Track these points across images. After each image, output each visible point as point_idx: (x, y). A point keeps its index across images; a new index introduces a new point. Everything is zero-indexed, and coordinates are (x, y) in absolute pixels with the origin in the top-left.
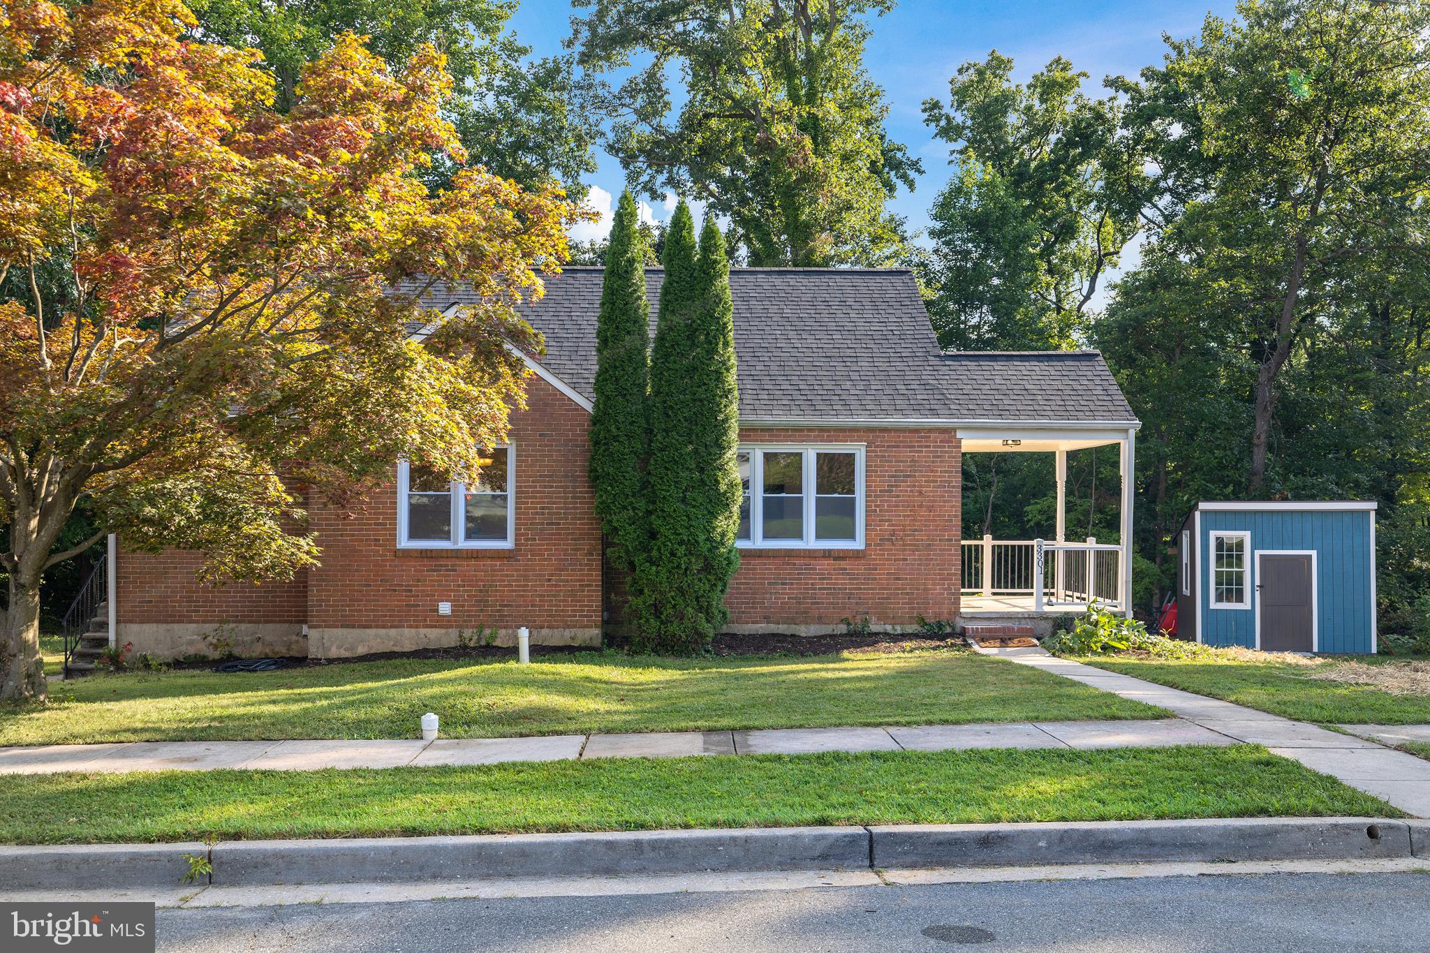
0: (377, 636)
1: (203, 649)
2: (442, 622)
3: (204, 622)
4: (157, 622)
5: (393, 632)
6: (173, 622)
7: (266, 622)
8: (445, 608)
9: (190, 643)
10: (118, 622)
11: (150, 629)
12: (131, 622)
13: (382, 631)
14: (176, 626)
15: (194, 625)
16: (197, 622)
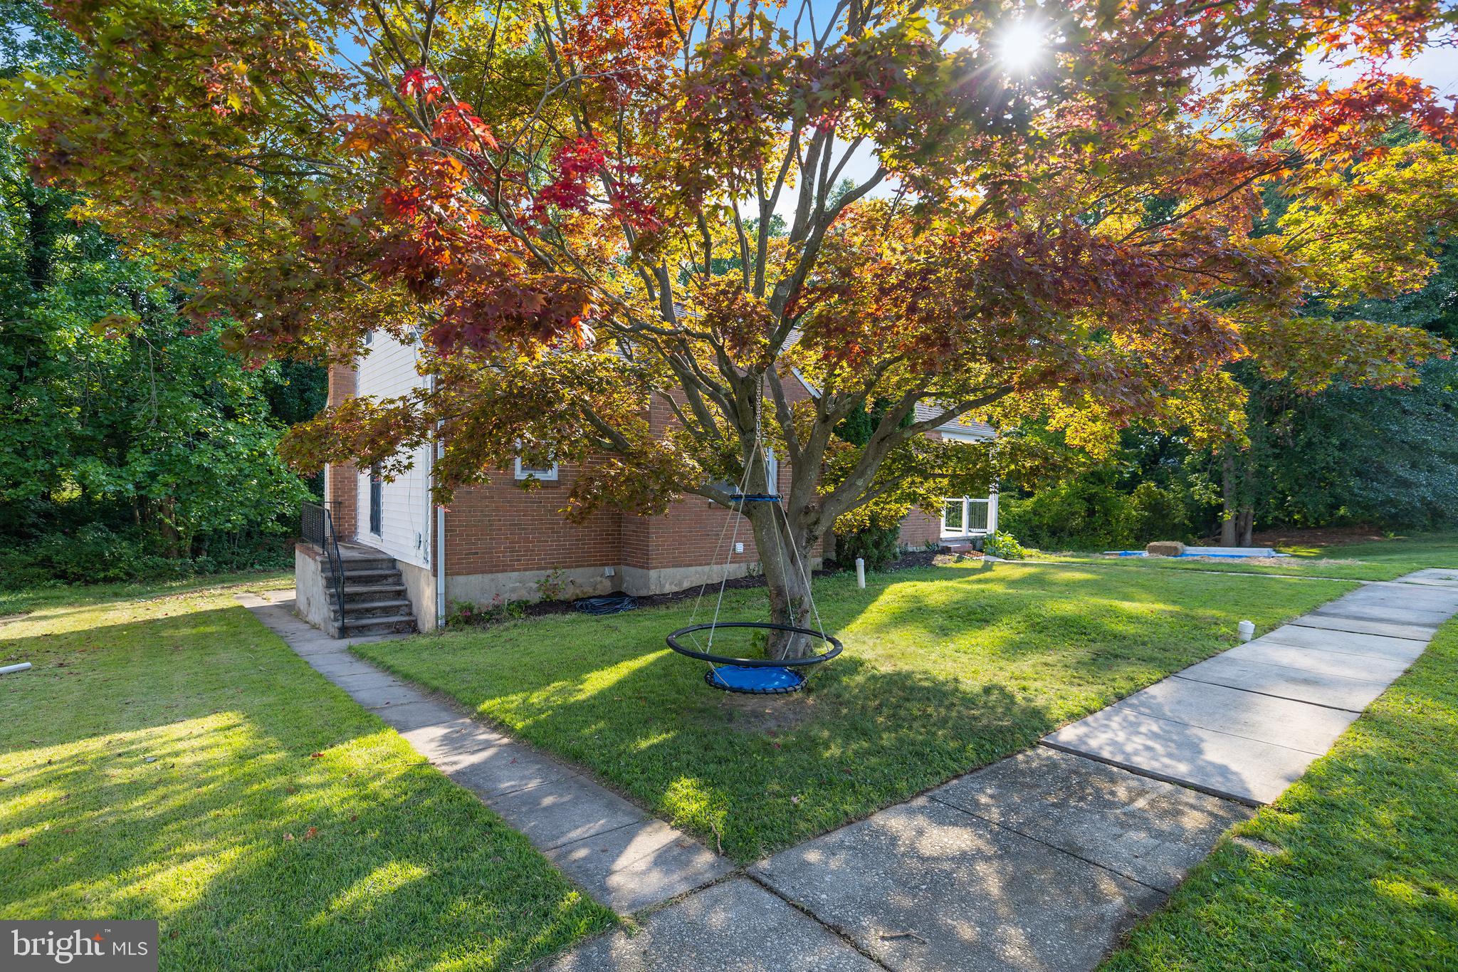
0: (696, 572)
1: (523, 595)
2: (737, 558)
3: (525, 570)
4: (483, 572)
5: (707, 568)
6: (497, 572)
7: (577, 567)
8: (740, 547)
9: (514, 590)
10: (446, 574)
11: (475, 579)
12: (458, 574)
13: (699, 568)
14: (500, 575)
15: (516, 574)
16: (519, 570)
